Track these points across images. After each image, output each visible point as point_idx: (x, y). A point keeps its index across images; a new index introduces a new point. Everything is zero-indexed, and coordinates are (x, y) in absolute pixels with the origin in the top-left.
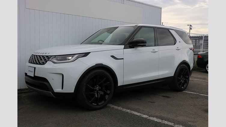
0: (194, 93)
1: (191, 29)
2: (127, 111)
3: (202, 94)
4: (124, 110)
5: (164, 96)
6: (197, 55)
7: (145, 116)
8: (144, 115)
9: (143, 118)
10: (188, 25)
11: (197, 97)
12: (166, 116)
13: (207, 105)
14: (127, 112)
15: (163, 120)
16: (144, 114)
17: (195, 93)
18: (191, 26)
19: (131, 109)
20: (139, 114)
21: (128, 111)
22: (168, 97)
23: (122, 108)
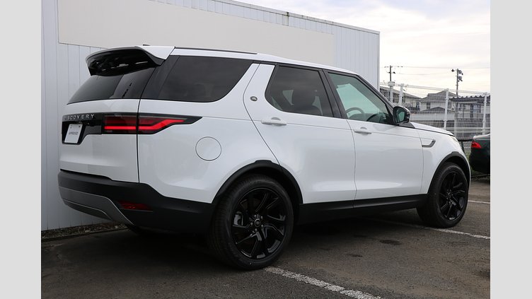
0: (459, 232)
1: (459, 79)
2: (294, 276)
3: (479, 234)
4: (288, 274)
5: (384, 242)
6: (470, 142)
7: (334, 288)
8: (334, 286)
9: (330, 292)
10: (453, 71)
11: (466, 242)
12: (385, 286)
13: (487, 260)
14: (294, 279)
15: (376, 296)
16: (334, 283)
17: (462, 233)
18: (459, 72)
19: (305, 273)
20: (320, 284)
21: (298, 276)
22: (396, 243)
23: (282, 271)
